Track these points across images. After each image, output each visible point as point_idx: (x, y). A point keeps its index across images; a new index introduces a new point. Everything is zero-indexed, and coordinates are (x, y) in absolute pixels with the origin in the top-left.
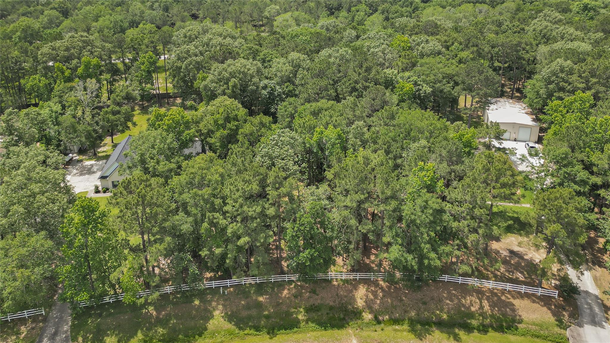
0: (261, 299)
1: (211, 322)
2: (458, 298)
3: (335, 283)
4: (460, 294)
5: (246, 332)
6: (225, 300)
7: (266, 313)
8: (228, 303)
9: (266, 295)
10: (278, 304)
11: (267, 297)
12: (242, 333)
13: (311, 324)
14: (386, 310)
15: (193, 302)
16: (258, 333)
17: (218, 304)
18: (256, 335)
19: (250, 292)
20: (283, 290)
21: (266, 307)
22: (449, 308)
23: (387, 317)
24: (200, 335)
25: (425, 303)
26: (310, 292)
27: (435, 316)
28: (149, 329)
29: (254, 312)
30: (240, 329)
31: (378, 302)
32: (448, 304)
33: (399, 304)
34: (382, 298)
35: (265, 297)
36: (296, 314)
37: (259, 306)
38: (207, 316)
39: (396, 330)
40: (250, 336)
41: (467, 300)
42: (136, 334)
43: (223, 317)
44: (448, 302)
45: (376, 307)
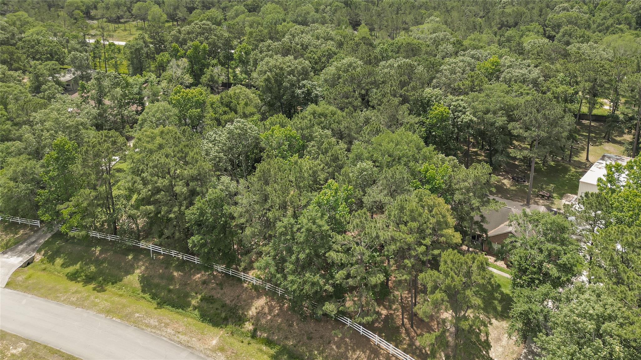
0: (175, 274)
1: (129, 277)
2: (346, 348)
3: (245, 285)
4: (352, 345)
5: (145, 296)
6: (150, 264)
7: (172, 287)
8: (151, 267)
9: (182, 272)
10: (186, 284)
11: (182, 274)
12: (142, 295)
13: (196, 312)
14: (269, 328)
15: (128, 255)
16: (151, 300)
17: (143, 265)
18: (148, 301)
19: (172, 264)
20: (198, 274)
21: (175, 282)
22: (330, 353)
23: (266, 335)
24: (113, 284)
25: (310, 338)
26: (217, 284)
27: (311, 355)
28: (86, 264)
29: (163, 283)
30: (143, 291)
31: (269, 318)
32: (332, 349)
33: (286, 328)
34: (274, 316)
35: (180, 273)
36: (193, 298)
37: (171, 279)
38: (129, 271)
39: (261, 351)
40: (144, 300)
41: (355, 354)
42: (76, 264)
43: (139, 276)
44: (334, 347)
45: (263, 321)
